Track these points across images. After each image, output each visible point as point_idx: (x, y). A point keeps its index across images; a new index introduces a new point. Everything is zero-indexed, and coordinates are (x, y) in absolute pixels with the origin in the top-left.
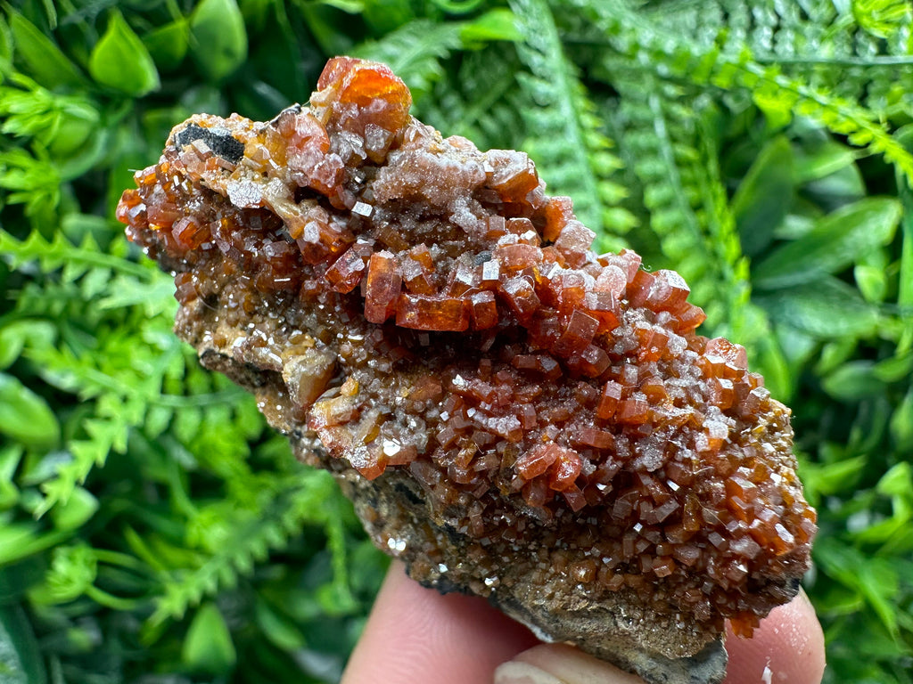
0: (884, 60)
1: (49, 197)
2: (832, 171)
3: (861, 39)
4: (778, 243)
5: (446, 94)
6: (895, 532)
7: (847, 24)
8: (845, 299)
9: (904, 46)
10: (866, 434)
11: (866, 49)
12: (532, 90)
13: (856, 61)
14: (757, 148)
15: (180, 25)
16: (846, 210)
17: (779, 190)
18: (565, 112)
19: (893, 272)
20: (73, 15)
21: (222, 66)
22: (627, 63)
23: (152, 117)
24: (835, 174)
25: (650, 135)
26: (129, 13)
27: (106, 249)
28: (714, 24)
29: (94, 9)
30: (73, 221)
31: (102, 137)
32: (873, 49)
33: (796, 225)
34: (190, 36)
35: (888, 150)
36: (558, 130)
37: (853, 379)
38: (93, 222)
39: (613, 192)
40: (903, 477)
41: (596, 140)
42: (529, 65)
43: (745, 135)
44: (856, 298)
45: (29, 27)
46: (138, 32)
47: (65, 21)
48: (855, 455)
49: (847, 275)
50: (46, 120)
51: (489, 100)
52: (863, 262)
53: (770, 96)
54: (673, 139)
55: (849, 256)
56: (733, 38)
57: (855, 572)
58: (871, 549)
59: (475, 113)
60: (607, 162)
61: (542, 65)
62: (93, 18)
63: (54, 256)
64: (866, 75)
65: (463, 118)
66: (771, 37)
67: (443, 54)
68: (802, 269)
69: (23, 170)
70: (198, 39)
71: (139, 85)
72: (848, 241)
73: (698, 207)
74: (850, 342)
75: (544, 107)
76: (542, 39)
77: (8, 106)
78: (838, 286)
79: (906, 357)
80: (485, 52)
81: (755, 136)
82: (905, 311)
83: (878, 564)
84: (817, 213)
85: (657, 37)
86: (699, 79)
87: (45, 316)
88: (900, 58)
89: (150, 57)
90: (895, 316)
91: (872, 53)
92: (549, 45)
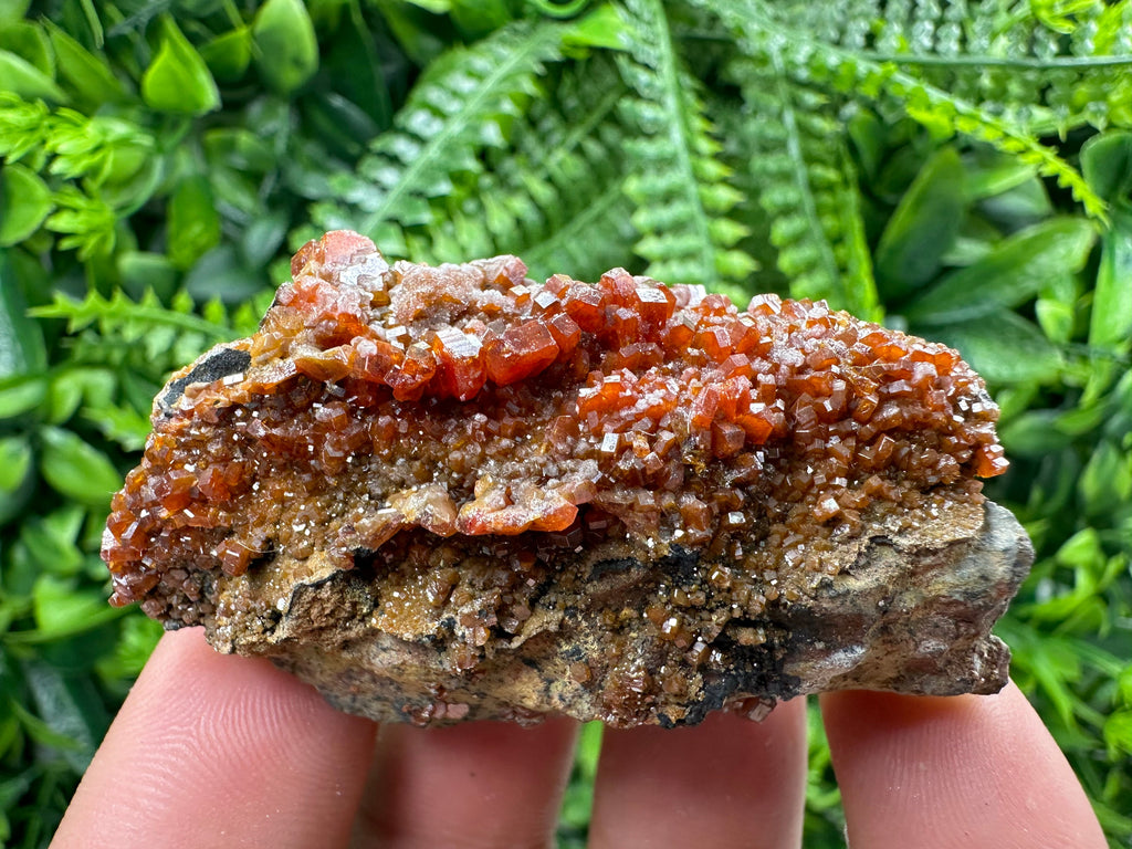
0: (1065, 61)
1: (103, 240)
2: (1009, 186)
3: (1040, 34)
4: (947, 271)
5: (544, 115)
6: (1078, 607)
7: (1022, 16)
8: (1024, 337)
9: (1090, 45)
10: (1049, 493)
11: (1046, 47)
12: (637, 116)
13: (1033, 62)
14: (920, 158)
15: (242, 32)
16: (1029, 232)
17: (946, 210)
18: (675, 141)
19: (1085, 305)
20: (122, 26)
21: (291, 78)
22: (758, 71)
23: (214, 137)
24: (1013, 190)
25: (781, 156)
26: (181, 17)
27: (167, 304)
28: (866, 16)
29: (144, 15)
30: (131, 261)
31: (159, 165)
32: (1054, 47)
33: (969, 250)
34: (253, 47)
35: (1061, 173)
36: (666, 163)
37: (1031, 431)
38: (151, 261)
39: (731, 231)
40: (1087, 545)
41: (713, 169)
42: (635, 84)
43: (906, 143)
44: (1038, 337)
45: (73, 45)
46: (194, 39)
47: (112, 32)
48: (1035, 518)
49: (1027, 310)
50: (97, 157)
51: (594, 118)
52: (1048, 293)
53: (923, 109)
54: (809, 159)
55: (1031, 286)
56: (889, 32)
57: (1029, 653)
58: (1048, 628)
59: (577, 135)
60: (725, 196)
61: (650, 86)
62: (143, 27)
63: (112, 315)
64: (1044, 79)
65: (562, 143)
66: (931, 33)
67: (539, 69)
68: (976, 302)
69: (75, 210)
70: (262, 49)
71: (198, 105)
72: (1031, 269)
73: (837, 240)
74: (1030, 388)
75: (650, 137)
76: (653, 52)
77: (55, 146)
78: (1017, 321)
79: (1093, 406)
80: (589, 61)
81: (919, 145)
82: (1095, 352)
83: (1057, 644)
84: (995, 235)
85: (791, 41)
86: (842, 88)
87: (104, 364)
88: (1084, 60)
89: (208, 70)
90: (1084, 359)
91: (1051, 51)
92: (660, 59)
